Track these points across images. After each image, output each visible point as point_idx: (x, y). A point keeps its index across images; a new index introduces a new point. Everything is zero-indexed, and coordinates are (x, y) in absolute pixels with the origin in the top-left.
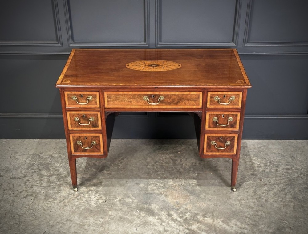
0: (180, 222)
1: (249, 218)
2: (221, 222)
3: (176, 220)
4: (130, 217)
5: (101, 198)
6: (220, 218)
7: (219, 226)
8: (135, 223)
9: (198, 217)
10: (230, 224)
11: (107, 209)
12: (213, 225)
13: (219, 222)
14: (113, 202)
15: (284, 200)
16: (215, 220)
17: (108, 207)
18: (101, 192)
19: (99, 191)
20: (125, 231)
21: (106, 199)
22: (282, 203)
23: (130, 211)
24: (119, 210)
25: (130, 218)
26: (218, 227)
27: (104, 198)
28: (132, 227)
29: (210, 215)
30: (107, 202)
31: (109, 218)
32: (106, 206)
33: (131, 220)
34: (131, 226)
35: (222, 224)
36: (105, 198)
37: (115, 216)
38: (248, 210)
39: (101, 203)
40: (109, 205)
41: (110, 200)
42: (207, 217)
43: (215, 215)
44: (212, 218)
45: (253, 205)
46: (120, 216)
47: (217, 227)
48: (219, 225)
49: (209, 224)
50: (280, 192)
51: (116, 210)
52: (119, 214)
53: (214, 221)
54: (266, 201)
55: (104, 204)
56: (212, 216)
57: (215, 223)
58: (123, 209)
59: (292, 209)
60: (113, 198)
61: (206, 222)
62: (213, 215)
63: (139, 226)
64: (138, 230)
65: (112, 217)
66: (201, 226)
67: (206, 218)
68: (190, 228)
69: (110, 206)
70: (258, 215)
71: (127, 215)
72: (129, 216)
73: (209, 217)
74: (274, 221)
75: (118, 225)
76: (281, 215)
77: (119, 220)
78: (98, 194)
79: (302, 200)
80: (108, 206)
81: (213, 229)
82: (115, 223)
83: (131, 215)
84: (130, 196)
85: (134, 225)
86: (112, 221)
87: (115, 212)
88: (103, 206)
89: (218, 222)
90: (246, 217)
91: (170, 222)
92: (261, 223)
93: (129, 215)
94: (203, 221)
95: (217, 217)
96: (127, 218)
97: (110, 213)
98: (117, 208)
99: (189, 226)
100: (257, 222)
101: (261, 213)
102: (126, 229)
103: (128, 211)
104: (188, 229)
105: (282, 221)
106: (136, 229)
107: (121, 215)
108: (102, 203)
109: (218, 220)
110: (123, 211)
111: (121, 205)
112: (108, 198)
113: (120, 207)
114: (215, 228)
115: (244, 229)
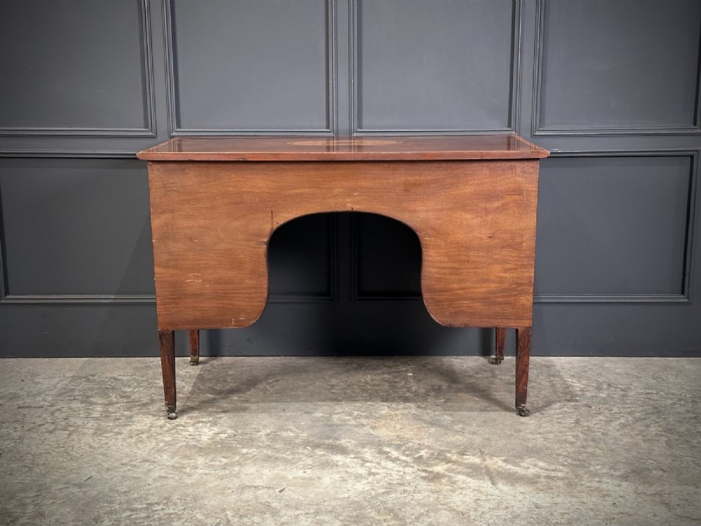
0: (405, 461)
1: (565, 456)
2: (500, 462)
3: (398, 459)
5: (224, 431)
6: (499, 456)
7: (496, 467)
8: (302, 464)
9: (449, 455)
10: (522, 464)
11: (238, 445)
12: (483, 466)
13: (497, 462)
14: (251, 437)
15: (644, 434)
16: (487, 458)
17: (241, 443)
20: (277, 475)
21: (236, 433)
22: (640, 437)
23: (290, 448)
24: (265, 447)
25: (290, 457)
27: (230, 432)
28: (295, 469)
29: (475, 452)
30: (237, 437)
31: (241, 458)
33: (293, 460)
34: (292, 468)
35: (504, 465)
36: (233, 432)
37: (255, 455)
38: (562, 445)
39: (223, 438)
41: (245, 434)
42: (468, 455)
43: (486, 452)
44: (481, 456)
45: (573, 440)
46: (267, 454)
47: (493, 468)
49: (473, 464)
50: (634, 423)
51: (258, 447)
52: (265, 452)
53: (485, 460)
54: (603, 434)
55: (230, 439)
56: (479, 454)
57: (486, 463)
58: (273, 446)
59: (664, 445)
60: (253, 431)
61: (466, 462)
62: (482, 453)
63: (310, 469)
64: (309, 473)
65: (249, 456)
66: (454, 467)
67: (465, 457)
68: (430, 469)
70: (586, 453)
71: (285, 453)
72: (288, 455)
73: (474, 455)
74: (624, 461)
75: (262, 467)
76: (639, 453)
77: (265, 460)
79: (687, 433)
81: (484, 471)
82: (256, 464)
83: (293, 453)
84: (290, 429)
85: (299, 466)
86: (249, 462)
87: (255, 450)
88: (227, 442)
89: (494, 462)
90: (559, 455)
91: (382, 462)
92: (593, 463)
93: (288, 453)
94: (460, 460)
95: (492, 455)
96: (283, 458)
97: (244, 451)
98: (261, 444)
99: (428, 466)
100: (584, 461)
101: (592, 450)
102: (281, 472)
104: (425, 471)
105: (643, 461)
106: (305, 472)
107: (269, 453)
108: (226, 438)
109: (494, 458)
110: (275, 448)
111: (271, 441)
112: (239, 432)
113: (267, 443)
114: (488, 470)
115: (553, 470)
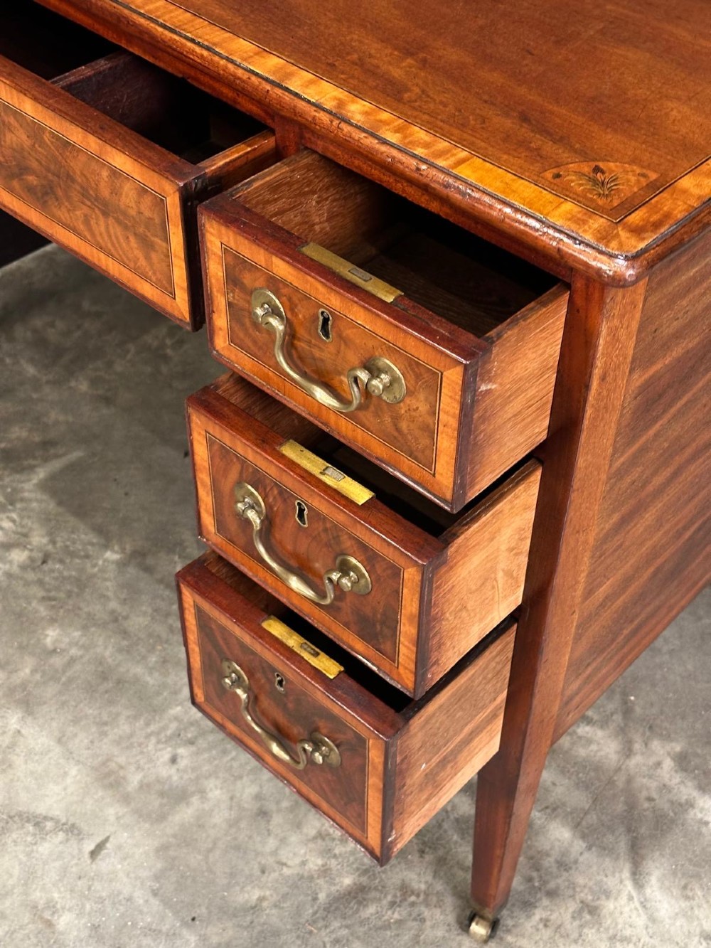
2: (668, 764)
4: (156, 675)
5: (25, 535)
8: (176, 718)
11: (42, 609)
13: (659, 764)
14: (82, 570)
16: (637, 746)
17: (50, 599)
18: (34, 505)
19: (26, 494)
20: (104, 764)
21: (50, 547)
23: (164, 635)
24: (104, 625)
25: (151, 680)
26: (650, 799)
27: (39, 539)
28: (153, 740)
29: (611, 707)
30: (50, 565)
31: (34, 671)
32: (41, 593)
33: (158, 694)
34: (148, 736)
36: (45, 540)
37: (72, 661)
39: (15, 569)
40: (57, 589)
41: (73, 555)
42: (589, 721)
43: (638, 710)
44: (622, 731)
46: (100, 661)
47: (644, 794)
48: (653, 785)
49: (598, 768)
51: (90, 622)
52: (99, 650)
53: (628, 751)
55: (31, 576)
56: (618, 718)
57: (631, 764)
58: (126, 618)
60: (92, 544)
62: (627, 711)
63: (191, 742)
64: (183, 763)
65: (57, 661)
69: (62, 595)
71: (144, 658)
72: (151, 670)
73: (603, 724)
75: (76, 721)
77: (90, 689)
78: (14, 516)
80: (53, 594)
81: (620, 807)
82: (64, 704)
83: (165, 661)
84: (180, 543)
85: (164, 728)
86: (51, 690)
87: (77, 634)
88: (20, 589)
89: (652, 761)
93: (153, 659)
95: (652, 729)
96: (136, 680)
98: (96, 608)
102: (116, 751)
103: (150, 635)
106: (174, 760)
107: (107, 653)
108: (23, 567)
109: (656, 744)
110: (125, 633)
111: (123, 596)
112: (59, 544)
113: (113, 605)
114: (632, 805)
